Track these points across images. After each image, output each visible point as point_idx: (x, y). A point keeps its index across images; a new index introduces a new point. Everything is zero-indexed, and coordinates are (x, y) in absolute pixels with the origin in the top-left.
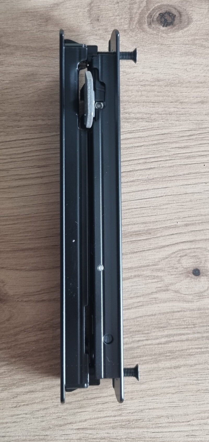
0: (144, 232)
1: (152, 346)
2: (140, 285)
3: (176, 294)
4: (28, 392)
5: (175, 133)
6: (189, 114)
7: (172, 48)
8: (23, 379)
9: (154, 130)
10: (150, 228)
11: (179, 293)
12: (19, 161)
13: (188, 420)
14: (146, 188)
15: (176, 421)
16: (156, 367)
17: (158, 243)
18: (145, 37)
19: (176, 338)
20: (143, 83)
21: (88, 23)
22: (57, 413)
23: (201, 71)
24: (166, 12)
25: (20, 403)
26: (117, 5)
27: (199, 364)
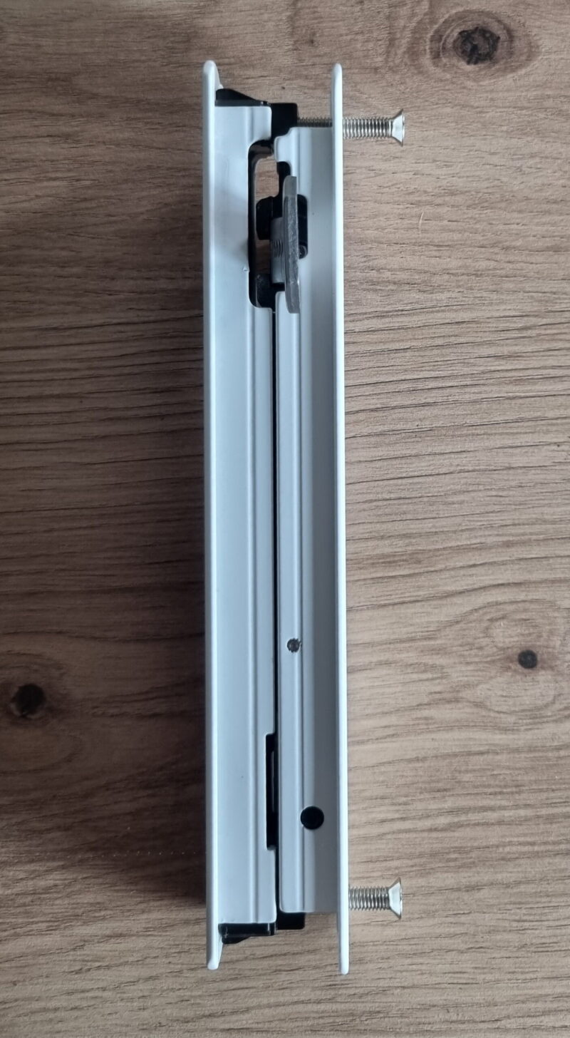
0: (404, 558)
1: (413, 835)
2: (389, 686)
3: (475, 710)
4: (110, 937)
5: (488, 320)
6: (524, 277)
7: (488, 115)
8: (98, 903)
9: (438, 311)
10: (420, 548)
11: (485, 707)
12: (109, 376)
13: (496, 1017)
14: (414, 452)
15: (466, 1019)
16: (422, 887)
17: (438, 586)
18: (423, 87)
19: (474, 817)
20: (416, 199)
21: (287, 48)
22: (180, 989)
23: (556, 174)
24: (477, 28)
25: (89, 964)
26: (358, 8)
27: (528, 882)
